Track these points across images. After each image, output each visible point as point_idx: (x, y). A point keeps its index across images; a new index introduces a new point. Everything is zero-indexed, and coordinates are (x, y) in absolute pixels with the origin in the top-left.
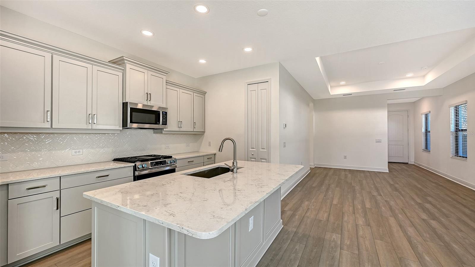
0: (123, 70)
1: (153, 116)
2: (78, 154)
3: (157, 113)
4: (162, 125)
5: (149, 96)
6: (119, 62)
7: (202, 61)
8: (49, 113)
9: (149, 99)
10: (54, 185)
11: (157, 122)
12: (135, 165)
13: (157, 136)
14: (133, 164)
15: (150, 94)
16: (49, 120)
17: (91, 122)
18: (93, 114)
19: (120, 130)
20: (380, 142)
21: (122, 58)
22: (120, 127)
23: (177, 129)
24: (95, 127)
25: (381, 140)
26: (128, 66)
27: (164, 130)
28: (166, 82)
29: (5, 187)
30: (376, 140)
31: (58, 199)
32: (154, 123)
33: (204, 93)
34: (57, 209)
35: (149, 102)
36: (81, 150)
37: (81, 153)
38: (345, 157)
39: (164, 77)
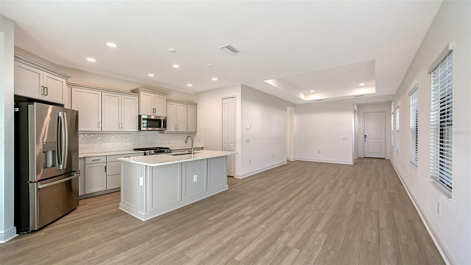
0: (139, 96)
1: (157, 123)
2: (114, 145)
3: (159, 121)
4: (163, 128)
5: (154, 110)
6: (135, 92)
7: (190, 85)
8: (101, 123)
9: (155, 112)
10: (103, 160)
11: (160, 126)
12: (145, 152)
13: (161, 135)
14: (144, 152)
15: (155, 109)
16: (100, 127)
17: (121, 127)
18: (122, 123)
19: (137, 132)
20: (347, 139)
21: (138, 89)
22: (137, 130)
23: (175, 131)
24: (123, 130)
25: (347, 138)
26: (142, 93)
27: (165, 131)
28: (166, 100)
29: (84, 159)
30: (343, 138)
31: (105, 167)
32: (158, 127)
33: (196, 105)
34: (105, 172)
35: (155, 114)
36: (116, 143)
37: (116, 145)
38: (319, 152)
39: (165, 98)
